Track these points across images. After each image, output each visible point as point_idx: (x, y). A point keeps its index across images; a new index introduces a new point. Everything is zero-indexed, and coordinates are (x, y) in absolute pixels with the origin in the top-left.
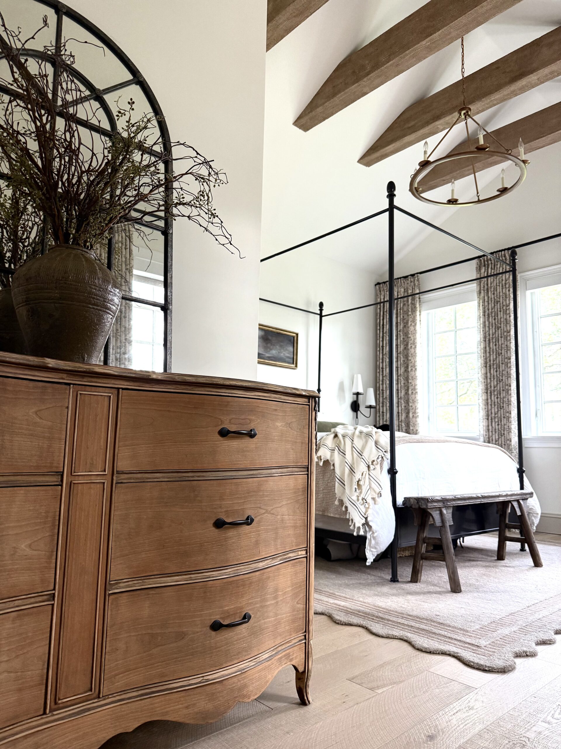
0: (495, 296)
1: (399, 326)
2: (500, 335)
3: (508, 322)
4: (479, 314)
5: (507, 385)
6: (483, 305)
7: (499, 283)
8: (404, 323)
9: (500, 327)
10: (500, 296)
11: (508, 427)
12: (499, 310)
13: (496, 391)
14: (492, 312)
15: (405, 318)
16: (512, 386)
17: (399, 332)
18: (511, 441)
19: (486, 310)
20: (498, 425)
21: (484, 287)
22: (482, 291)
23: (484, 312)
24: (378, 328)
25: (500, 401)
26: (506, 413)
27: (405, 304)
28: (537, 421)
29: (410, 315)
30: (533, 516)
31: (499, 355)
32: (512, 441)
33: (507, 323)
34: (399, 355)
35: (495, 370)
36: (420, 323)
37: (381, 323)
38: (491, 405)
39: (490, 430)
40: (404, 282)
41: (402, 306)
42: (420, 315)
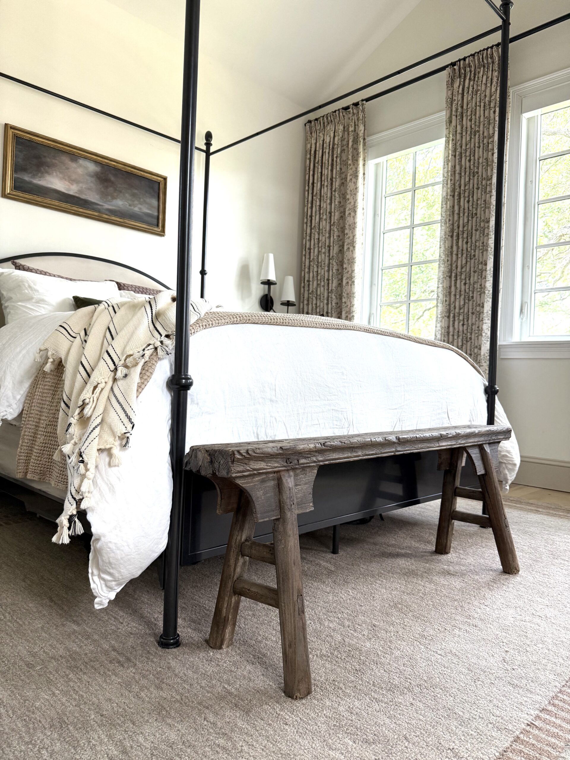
0: (473, 122)
1: (334, 183)
2: (475, 186)
3: (489, 163)
4: (447, 155)
5: (482, 263)
6: (453, 140)
7: (480, 102)
8: (342, 179)
9: (477, 173)
10: (480, 123)
11: (478, 327)
12: (477, 145)
13: (464, 273)
14: (466, 150)
15: (343, 170)
16: (488, 264)
17: (333, 193)
18: (480, 349)
19: (458, 147)
20: (463, 325)
21: (457, 109)
22: (454, 118)
23: (455, 150)
24: (307, 188)
25: (469, 288)
26: (476, 306)
27: (344, 150)
28: (522, 319)
29: (350, 165)
30: (507, 467)
31: (472, 218)
32: (482, 348)
33: (487, 166)
34: (332, 227)
35: (465, 240)
36: (364, 178)
37: (311, 181)
38: (455, 295)
39: (451, 333)
40: (343, 116)
41: (339, 152)
42: (364, 165)
